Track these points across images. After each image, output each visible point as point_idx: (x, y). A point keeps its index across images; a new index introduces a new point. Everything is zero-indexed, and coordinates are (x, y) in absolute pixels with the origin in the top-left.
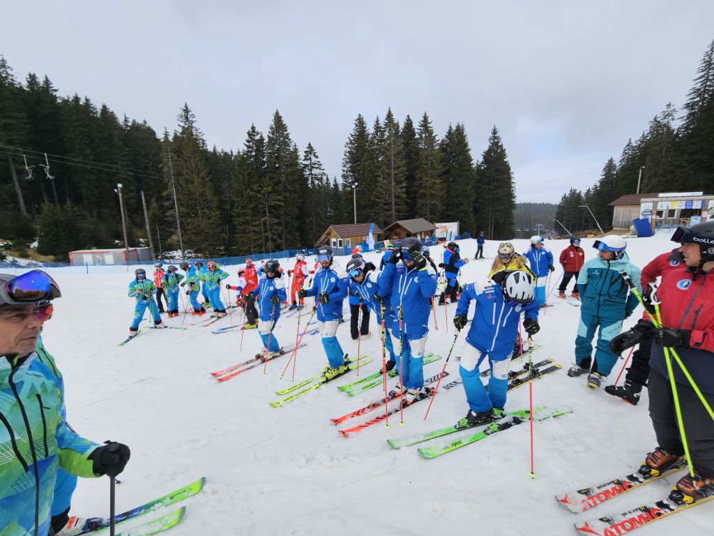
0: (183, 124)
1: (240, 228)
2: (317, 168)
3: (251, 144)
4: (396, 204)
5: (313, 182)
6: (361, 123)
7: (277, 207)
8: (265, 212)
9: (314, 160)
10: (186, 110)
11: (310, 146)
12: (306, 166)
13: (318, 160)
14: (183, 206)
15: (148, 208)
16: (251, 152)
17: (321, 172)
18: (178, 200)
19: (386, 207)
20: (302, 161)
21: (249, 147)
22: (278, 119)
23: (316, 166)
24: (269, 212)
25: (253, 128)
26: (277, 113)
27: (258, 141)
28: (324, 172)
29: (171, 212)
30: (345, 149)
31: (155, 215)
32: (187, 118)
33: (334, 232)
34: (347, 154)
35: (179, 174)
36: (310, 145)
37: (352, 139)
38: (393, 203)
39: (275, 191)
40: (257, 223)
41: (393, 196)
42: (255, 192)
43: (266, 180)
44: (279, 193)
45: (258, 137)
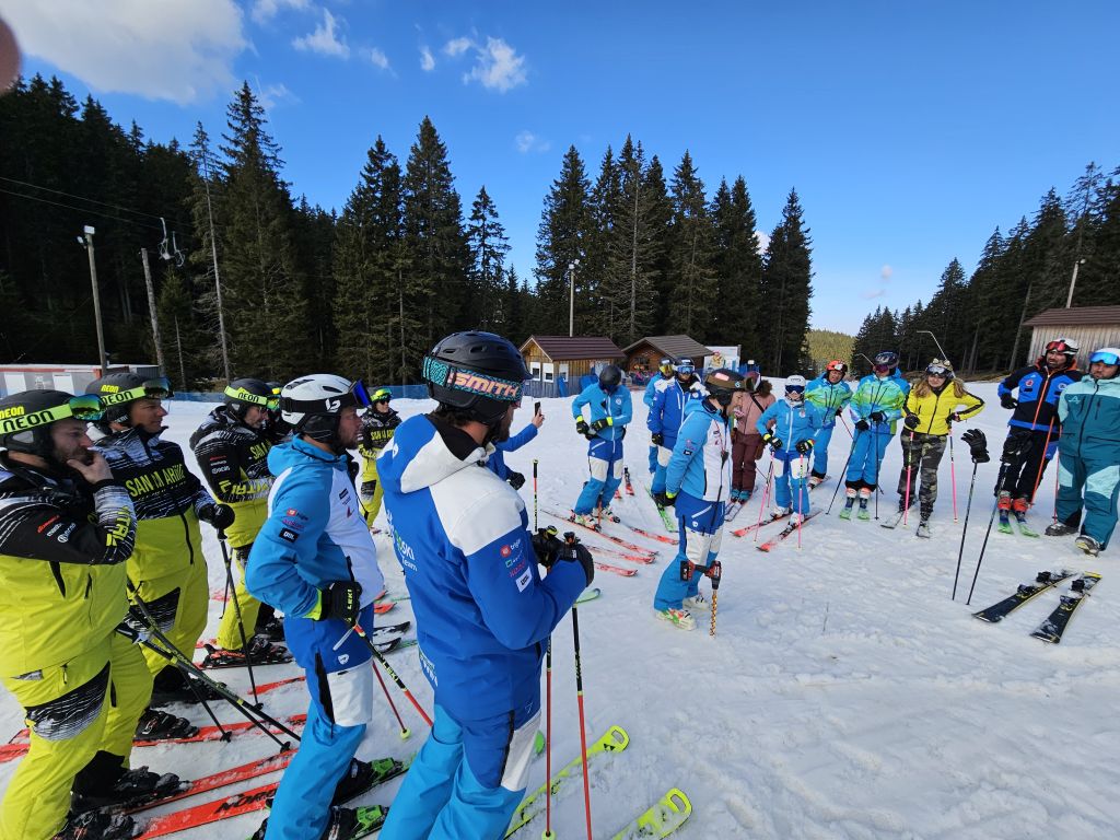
1: (346, 336)
2: (495, 235)
4: (637, 308)
6: (573, 162)
7: (420, 299)
8: (396, 308)
9: (490, 219)
10: (247, 98)
11: (483, 195)
12: (476, 229)
13: (496, 220)
14: (231, 284)
16: (374, 191)
17: (503, 242)
18: (223, 273)
22: (428, 132)
23: (494, 231)
24: (405, 309)
25: (380, 145)
26: (427, 123)
27: (388, 171)
31: (171, 300)
32: (247, 113)
33: (539, 350)
36: (483, 191)
38: (633, 305)
39: (419, 269)
40: (381, 327)
41: (634, 293)
42: (380, 267)
43: (403, 246)
44: (426, 272)
45: (388, 164)
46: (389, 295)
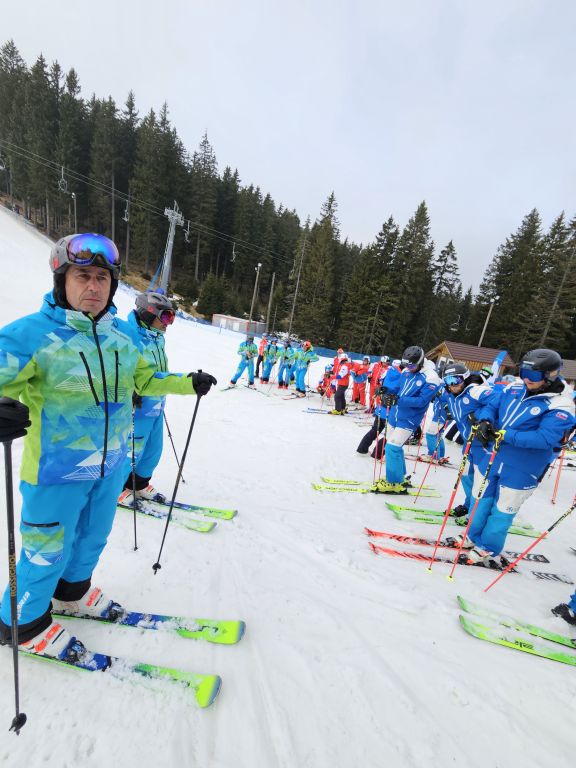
0: (324, 213)
1: (345, 323)
2: (450, 272)
3: (383, 237)
4: (549, 334)
5: (439, 288)
6: (533, 221)
7: (389, 309)
8: (374, 312)
9: (450, 261)
10: (332, 199)
11: (450, 247)
12: (439, 267)
13: (455, 262)
14: (302, 291)
15: (274, 289)
16: (380, 246)
17: (455, 277)
18: (300, 285)
19: (532, 335)
20: (434, 262)
21: (380, 240)
22: (422, 211)
23: (451, 269)
24: (379, 313)
25: (391, 220)
26: (423, 205)
27: (392, 235)
28: (459, 277)
29: (291, 295)
30: (496, 253)
31: (278, 297)
32: (330, 207)
33: (447, 350)
34: (498, 260)
35: (307, 261)
36: (451, 243)
37: (512, 240)
38: (546, 331)
39: (392, 292)
40: (363, 321)
41: (549, 322)
42: (372, 289)
43: (387, 278)
44: (395, 293)
45: (392, 231)
46: (373, 305)
